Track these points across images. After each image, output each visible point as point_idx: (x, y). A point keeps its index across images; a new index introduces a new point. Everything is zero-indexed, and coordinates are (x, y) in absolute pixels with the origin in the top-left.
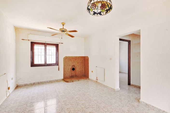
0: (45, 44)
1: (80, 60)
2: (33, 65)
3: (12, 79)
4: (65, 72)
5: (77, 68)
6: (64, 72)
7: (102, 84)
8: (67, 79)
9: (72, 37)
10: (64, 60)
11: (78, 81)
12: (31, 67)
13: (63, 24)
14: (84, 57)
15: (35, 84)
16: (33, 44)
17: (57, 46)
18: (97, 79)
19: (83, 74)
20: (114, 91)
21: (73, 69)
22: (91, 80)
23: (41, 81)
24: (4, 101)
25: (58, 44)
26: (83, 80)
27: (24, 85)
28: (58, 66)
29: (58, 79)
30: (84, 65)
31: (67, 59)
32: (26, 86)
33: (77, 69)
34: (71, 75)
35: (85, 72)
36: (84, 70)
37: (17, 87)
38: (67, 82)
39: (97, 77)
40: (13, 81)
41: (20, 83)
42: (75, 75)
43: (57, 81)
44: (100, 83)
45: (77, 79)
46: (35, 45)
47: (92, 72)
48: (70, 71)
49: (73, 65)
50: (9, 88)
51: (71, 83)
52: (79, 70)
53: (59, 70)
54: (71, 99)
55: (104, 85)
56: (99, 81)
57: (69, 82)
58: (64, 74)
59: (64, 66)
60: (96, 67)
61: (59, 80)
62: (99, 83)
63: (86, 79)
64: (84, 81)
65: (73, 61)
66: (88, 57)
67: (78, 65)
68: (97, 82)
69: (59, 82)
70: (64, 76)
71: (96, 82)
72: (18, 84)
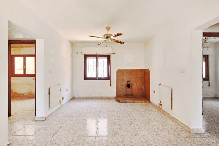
0: (97, 56)
1: (139, 75)
2: (86, 78)
3: (67, 90)
4: (118, 89)
5: (133, 84)
6: (116, 88)
7: (168, 114)
8: (120, 98)
9: (122, 43)
10: (116, 74)
11: (133, 102)
12: (84, 80)
13: (108, 29)
14: (144, 69)
15: (88, 98)
16: (86, 56)
17: (108, 57)
18: (161, 104)
19: (143, 94)
20: (189, 132)
21: (129, 86)
22: (153, 104)
23: (93, 96)
24: (57, 109)
25: (110, 55)
26: (141, 102)
27: (78, 98)
28: (110, 81)
29: (109, 96)
30: (145, 81)
31: (120, 72)
32: (80, 99)
33: (133, 86)
34: (125, 93)
35: (145, 92)
36: (144, 88)
37: (73, 98)
38: (118, 101)
39: (160, 102)
40: (68, 92)
41: (76, 95)
42: (131, 94)
43: (109, 98)
44: (165, 112)
45: (132, 99)
46: (87, 58)
47: (154, 92)
48: (125, 87)
49: (128, 80)
50: (63, 98)
51: (122, 103)
52: (137, 88)
53: (111, 86)
54: (111, 124)
55: (171, 116)
56: (163, 108)
57: (121, 102)
58: (116, 91)
59: (117, 81)
60: (160, 85)
61: (111, 98)
62: (163, 110)
63: (145, 102)
64: (141, 104)
65: (128, 75)
66: (148, 70)
67: (135, 81)
68: (161, 109)
69: (110, 99)
70: (116, 94)
71: (159, 109)
72: (74, 96)
